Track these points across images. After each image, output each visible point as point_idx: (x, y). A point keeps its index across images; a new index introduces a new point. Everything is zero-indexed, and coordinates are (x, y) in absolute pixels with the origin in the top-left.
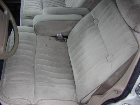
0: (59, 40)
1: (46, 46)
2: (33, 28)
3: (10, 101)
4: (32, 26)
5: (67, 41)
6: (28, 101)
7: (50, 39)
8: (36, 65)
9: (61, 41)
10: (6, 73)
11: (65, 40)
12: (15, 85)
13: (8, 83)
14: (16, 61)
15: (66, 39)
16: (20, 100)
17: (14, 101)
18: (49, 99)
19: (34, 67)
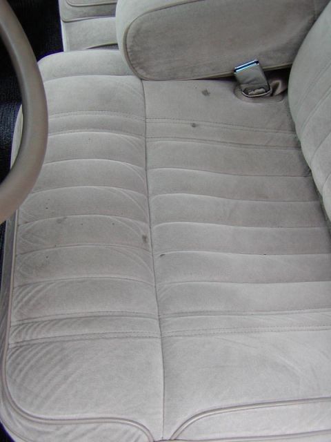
0: (246, 92)
1: (194, 126)
2: (119, 53)
3: (48, 433)
4: (114, 46)
5: (285, 93)
6: (133, 430)
7: (206, 93)
8: (155, 227)
9: (257, 98)
10: (16, 284)
11: (279, 90)
12: (63, 349)
13: (28, 338)
14: (59, 221)
15: (279, 82)
16: (94, 429)
17: (66, 434)
18: (241, 402)
19: (145, 238)
